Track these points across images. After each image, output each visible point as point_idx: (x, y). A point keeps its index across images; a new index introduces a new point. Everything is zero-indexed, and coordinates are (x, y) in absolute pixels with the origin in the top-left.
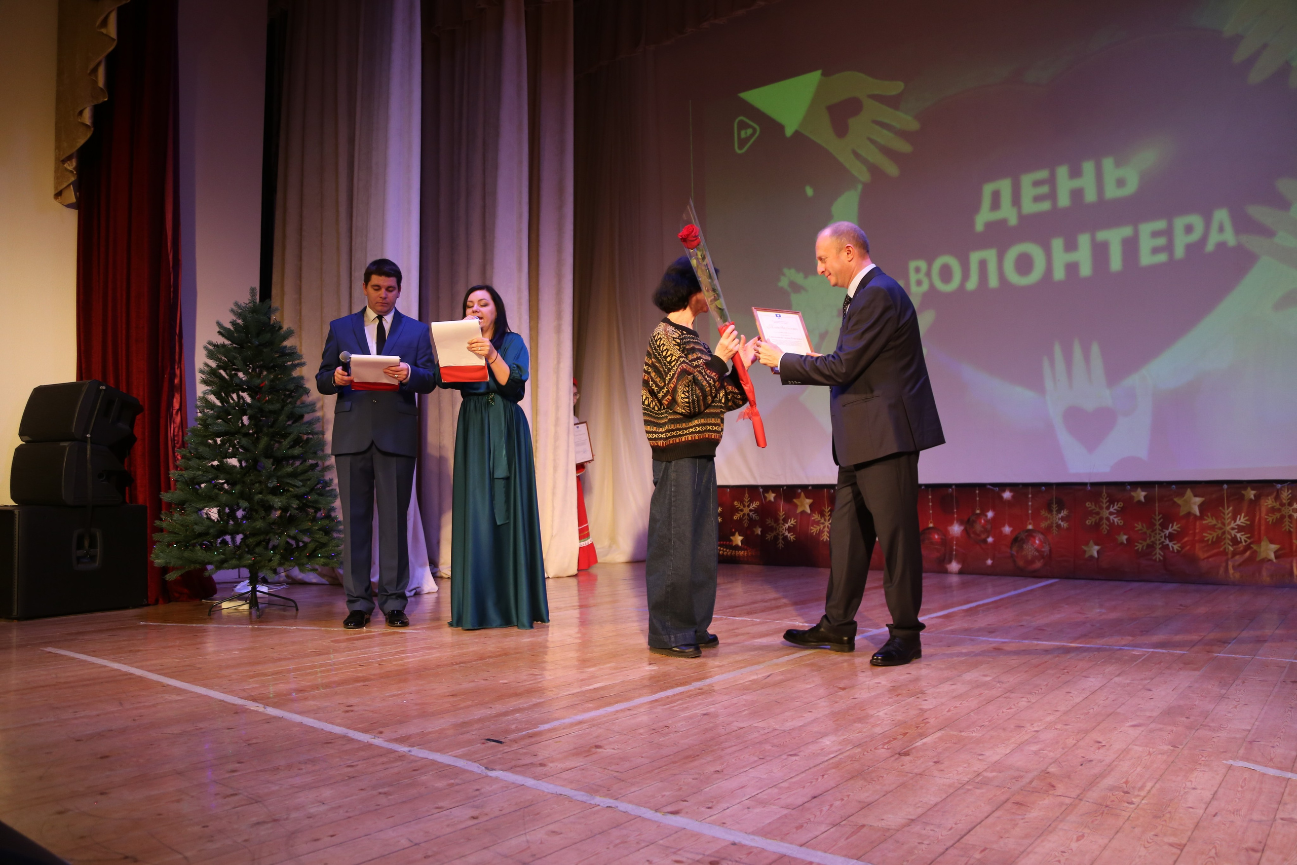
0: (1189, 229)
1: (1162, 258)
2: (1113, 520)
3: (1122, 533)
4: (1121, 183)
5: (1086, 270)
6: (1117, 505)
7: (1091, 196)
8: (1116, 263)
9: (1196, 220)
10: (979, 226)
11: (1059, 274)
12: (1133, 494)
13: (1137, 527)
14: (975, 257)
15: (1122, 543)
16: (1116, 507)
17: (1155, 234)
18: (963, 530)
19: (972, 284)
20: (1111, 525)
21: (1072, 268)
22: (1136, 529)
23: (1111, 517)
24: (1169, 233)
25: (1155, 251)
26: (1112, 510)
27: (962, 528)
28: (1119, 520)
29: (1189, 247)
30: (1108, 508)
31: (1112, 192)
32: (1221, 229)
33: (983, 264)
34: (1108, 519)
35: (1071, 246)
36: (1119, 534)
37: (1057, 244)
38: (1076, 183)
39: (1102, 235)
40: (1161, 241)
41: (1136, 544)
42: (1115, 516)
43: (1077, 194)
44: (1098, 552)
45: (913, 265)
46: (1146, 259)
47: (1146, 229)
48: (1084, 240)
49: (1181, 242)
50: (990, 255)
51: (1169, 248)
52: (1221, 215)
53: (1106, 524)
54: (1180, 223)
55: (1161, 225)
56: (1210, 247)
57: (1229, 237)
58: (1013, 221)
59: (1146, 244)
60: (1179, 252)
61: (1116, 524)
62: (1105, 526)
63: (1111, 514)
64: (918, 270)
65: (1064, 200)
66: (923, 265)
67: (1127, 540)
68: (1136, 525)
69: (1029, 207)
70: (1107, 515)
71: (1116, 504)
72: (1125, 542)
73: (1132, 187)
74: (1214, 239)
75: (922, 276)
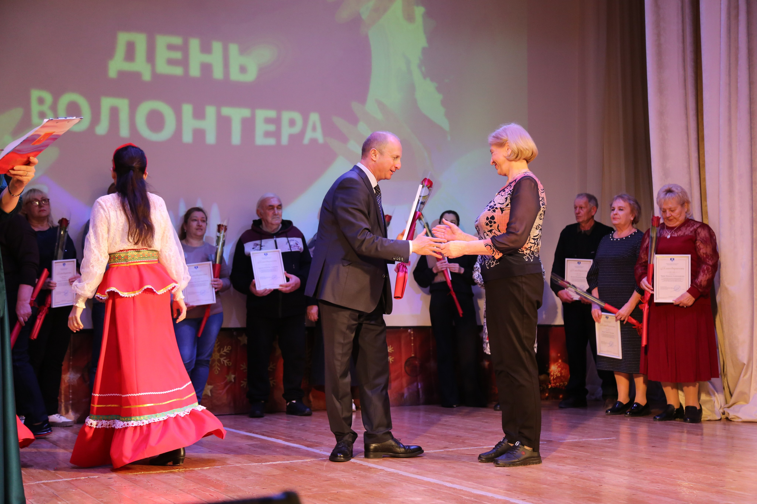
0: (292, 123)
1: (271, 141)
2: (223, 362)
3: (230, 373)
4: (243, 69)
5: (211, 138)
6: (227, 348)
7: (218, 73)
8: (236, 138)
9: (297, 116)
10: (112, 73)
11: (187, 137)
12: (239, 338)
13: (242, 367)
14: (107, 103)
15: (231, 381)
16: (225, 350)
17: (268, 121)
18: (80, 378)
19: (102, 129)
20: (222, 366)
21: (199, 134)
22: (242, 369)
23: (222, 359)
24: (277, 121)
25: (267, 134)
26: (222, 353)
27: (79, 375)
28: (228, 361)
29: (292, 137)
30: (219, 351)
31: (235, 75)
32: (314, 129)
33: (114, 112)
34: (219, 361)
35: (199, 114)
36: (228, 374)
37: (187, 109)
38: (206, 58)
39: (226, 111)
40: (272, 128)
41: (242, 382)
42: (225, 358)
43: (206, 68)
44: (211, 391)
45: (35, 94)
46: (260, 140)
47: (262, 114)
48: (211, 111)
49: (286, 132)
50: (123, 104)
51: (277, 134)
52: (314, 117)
53: (218, 366)
54: (286, 116)
55: (272, 114)
56: (306, 141)
57: (319, 135)
58: (147, 76)
59: (261, 127)
60: (285, 140)
61: (226, 365)
62: (216, 367)
63: (221, 356)
64: (41, 101)
65: (195, 71)
66: (48, 97)
67: (235, 378)
68: (242, 365)
69: (163, 68)
70: (218, 357)
71: (225, 347)
72: (233, 381)
73: (251, 76)
74: (309, 135)
75: (45, 108)
